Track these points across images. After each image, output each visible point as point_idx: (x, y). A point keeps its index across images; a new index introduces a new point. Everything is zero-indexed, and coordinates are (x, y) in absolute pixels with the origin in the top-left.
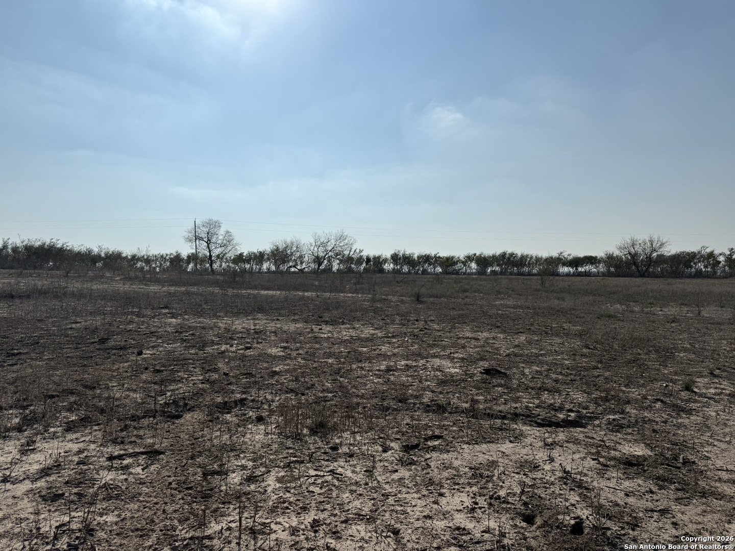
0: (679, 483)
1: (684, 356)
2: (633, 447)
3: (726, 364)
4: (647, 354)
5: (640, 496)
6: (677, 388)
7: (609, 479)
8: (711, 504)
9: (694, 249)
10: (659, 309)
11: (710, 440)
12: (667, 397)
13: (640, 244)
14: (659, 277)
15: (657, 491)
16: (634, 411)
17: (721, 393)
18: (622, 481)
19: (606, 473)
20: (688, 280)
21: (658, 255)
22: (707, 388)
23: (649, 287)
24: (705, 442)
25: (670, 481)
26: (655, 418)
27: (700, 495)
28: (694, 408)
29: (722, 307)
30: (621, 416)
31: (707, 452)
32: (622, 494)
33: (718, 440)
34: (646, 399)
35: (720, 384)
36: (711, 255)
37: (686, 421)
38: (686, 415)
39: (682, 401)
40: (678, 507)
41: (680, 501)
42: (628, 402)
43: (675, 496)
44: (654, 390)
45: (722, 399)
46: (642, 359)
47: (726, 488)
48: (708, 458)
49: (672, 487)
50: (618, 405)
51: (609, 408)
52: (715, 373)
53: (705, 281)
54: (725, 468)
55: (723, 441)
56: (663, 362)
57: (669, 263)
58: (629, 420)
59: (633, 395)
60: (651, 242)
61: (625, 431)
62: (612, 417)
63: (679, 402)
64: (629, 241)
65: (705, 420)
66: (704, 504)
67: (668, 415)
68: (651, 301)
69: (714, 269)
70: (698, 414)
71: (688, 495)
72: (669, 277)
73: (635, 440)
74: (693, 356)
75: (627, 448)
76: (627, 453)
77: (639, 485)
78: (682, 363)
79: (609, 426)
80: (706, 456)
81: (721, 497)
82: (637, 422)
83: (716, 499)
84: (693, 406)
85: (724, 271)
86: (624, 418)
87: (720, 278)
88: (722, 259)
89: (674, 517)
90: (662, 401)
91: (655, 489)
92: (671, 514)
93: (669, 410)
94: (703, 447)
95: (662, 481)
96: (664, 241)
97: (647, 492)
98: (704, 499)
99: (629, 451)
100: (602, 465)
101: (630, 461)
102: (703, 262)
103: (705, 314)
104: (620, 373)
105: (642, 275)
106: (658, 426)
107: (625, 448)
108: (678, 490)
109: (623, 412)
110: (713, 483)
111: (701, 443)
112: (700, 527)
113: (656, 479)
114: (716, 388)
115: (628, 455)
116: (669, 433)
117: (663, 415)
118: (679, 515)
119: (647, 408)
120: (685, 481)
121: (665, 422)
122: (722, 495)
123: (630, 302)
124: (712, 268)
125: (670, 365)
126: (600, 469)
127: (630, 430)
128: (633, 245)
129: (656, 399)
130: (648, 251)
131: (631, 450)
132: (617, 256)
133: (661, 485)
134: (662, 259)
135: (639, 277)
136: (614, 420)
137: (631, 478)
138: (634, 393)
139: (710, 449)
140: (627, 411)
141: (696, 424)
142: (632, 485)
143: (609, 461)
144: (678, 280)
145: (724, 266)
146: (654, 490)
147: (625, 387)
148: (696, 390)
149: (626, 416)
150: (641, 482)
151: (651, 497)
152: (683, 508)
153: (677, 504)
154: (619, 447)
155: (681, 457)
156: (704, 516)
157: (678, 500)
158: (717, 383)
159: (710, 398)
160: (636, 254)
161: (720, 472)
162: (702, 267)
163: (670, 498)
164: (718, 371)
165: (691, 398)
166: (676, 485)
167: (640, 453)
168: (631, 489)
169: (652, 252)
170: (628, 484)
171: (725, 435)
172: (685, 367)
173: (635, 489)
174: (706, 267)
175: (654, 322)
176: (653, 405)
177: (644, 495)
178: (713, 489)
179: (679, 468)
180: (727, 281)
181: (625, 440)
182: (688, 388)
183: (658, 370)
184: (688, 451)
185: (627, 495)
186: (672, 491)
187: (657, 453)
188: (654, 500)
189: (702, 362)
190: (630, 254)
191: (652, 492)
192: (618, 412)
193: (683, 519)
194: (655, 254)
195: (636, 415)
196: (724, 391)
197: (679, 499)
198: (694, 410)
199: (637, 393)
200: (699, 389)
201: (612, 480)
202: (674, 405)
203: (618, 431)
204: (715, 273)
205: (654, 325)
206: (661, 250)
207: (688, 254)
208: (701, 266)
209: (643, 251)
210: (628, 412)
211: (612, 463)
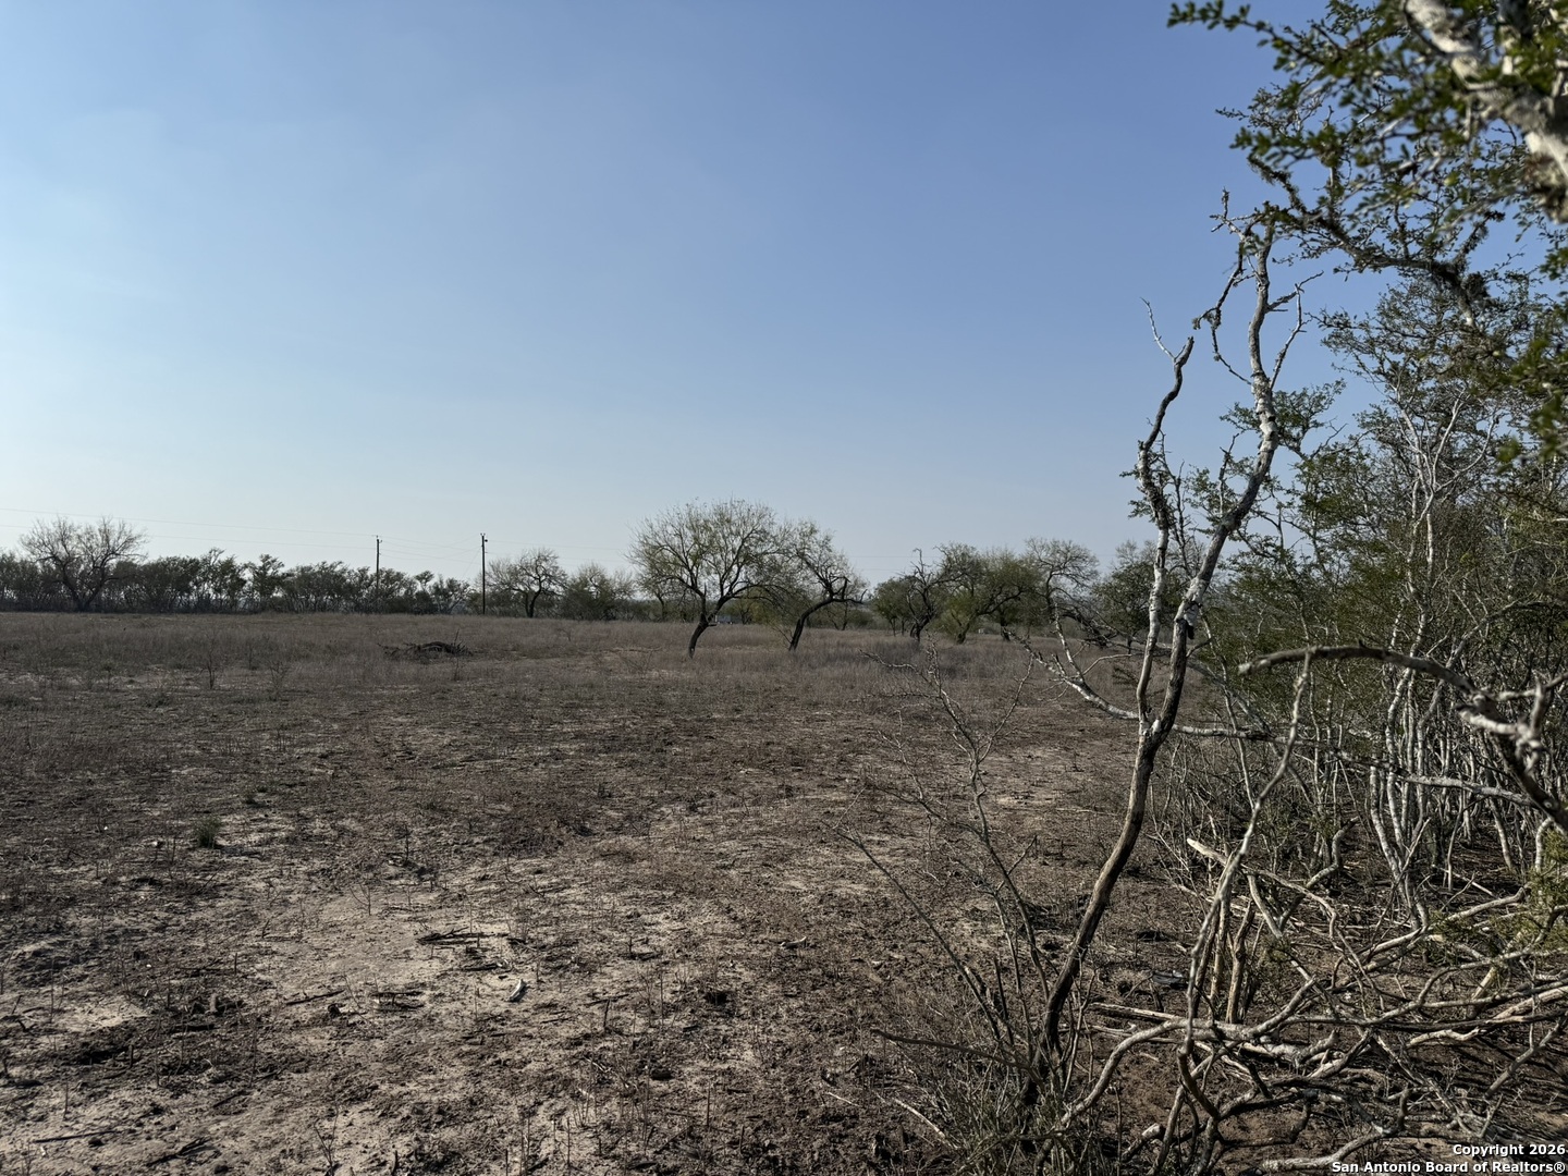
0: (216, 1063)
1: (190, 773)
2: (95, 1010)
3: (276, 779)
4: (108, 780)
5: (131, 1131)
6: (184, 843)
7: (42, 1119)
8: (290, 1088)
9: (197, 553)
10: (126, 679)
11: (263, 944)
12: (164, 869)
13: (79, 537)
14: (122, 612)
15: (168, 1103)
16: (89, 920)
17: (272, 839)
18: (80, 1110)
19: (32, 1105)
20: (183, 618)
21: (119, 564)
22: (246, 834)
23: (101, 631)
24: (253, 950)
25: (197, 1065)
26: (138, 923)
27: (265, 1074)
28: (221, 881)
29: (254, 668)
30: (54, 940)
31: (262, 971)
32: (80, 1148)
33: (277, 939)
34: (115, 884)
35: (268, 822)
36: (228, 567)
37: (208, 915)
38: (207, 900)
39: (196, 871)
40: (223, 1124)
41: (225, 1106)
42: (72, 902)
43: (213, 1100)
44: (131, 860)
45: (275, 851)
46: (98, 792)
47: (312, 1040)
48: (267, 985)
49: (204, 1080)
50: (45, 913)
51: (22, 927)
52: (256, 800)
53: (218, 618)
54: (302, 996)
55: (287, 939)
56: (148, 792)
57: (145, 582)
58: (75, 945)
59: (83, 882)
60: (106, 534)
61: (68, 973)
62: (30, 948)
63: (189, 874)
64: (53, 529)
65: (245, 902)
66: (275, 1093)
67: (168, 910)
68: (110, 661)
69: (232, 596)
70: (230, 893)
71: (239, 1086)
72: (142, 612)
73: (99, 990)
74: (208, 771)
75: (81, 1018)
76: (83, 1030)
77: (125, 1105)
78: (188, 790)
79: (22, 974)
80: (262, 982)
81: (305, 1062)
82: (95, 945)
83: (298, 1072)
84: (221, 877)
85: (251, 600)
86: (61, 944)
87: (243, 612)
88: (247, 575)
89: (217, 1154)
90: (152, 882)
91: (162, 1099)
92: (211, 1148)
93: (171, 900)
94: (252, 962)
95: (177, 1074)
96: (134, 534)
97: (146, 1115)
98: (274, 1082)
99: (87, 1023)
100: (17, 1086)
101: (92, 1048)
102: (213, 581)
103: (221, 683)
104: (48, 834)
105: (83, 606)
106: (146, 942)
107: (75, 1020)
108: (216, 1081)
109: (59, 929)
110: (287, 1037)
111: (247, 956)
112: (276, 1152)
113: (165, 1072)
114: (261, 831)
115: (85, 1036)
116: (171, 951)
117: (156, 913)
118: (229, 1143)
119: (118, 906)
120: (228, 1054)
121: (162, 929)
122: (307, 1057)
123: (57, 666)
124: (229, 594)
125: (162, 798)
126: (14, 1100)
127: (78, 970)
128: (63, 538)
129: (138, 880)
130: (98, 553)
131: (93, 1018)
132: (24, 563)
133: (178, 1085)
134: (128, 572)
135: (76, 611)
136: (36, 954)
137: (101, 1094)
138: (86, 875)
139: (264, 963)
140: (69, 923)
141: (228, 917)
142: (105, 1112)
143: (37, 1067)
144: (162, 617)
145: (252, 590)
146: (163, 1104)
147: (61, 864)
148: (222, 842)
149: (67, 938)
150: (126, 1095)
151: (158, 1123)
152: (233, 1122)
153: (220, 1117)
154: (60, 1021)
155: (212, 1000)
156: (279, 1122)
157: (221, 1108)
158: (261, 820)
159: (250, 854)
160: (70, 558)
161: (294, 1008)
162: (211, 591)
163: (201, 1110)
164: (261, 794)
165: (214, 862)
166: (210, 1070)
167: (116, 1021)
168: (105, 1123)
169: (107, 555)
170: (95, 1111)
171: (287, 924)
172: (195, 797)
173: (115, 1118)
174: (217, 590)
175: (118, 707)
176: (133, 894)
177: (141, 1125)
178: (288, 1052)
179: (212, 1027)
180: (258, 618)
181: (72, 997)
182: (206, 841)
183: (139, 812)
184: (224, 980)
185: (96, 1144)
186: (205, 1088)
187: (156, 1006)
188: (164, 1129)
189: (228, 781)
190: (55, 558)
191: (158, 1110)
192: (48, 931)
193: (237, 1148)
194: (113, 562)
195: (93, 928)
196: (276, 835)
197: (222, 1103)
198: (223, 885)
199: (92, 874)
200: (229, 839)
201: (51, 1118)
202: (181, 885)
203: (47, 980)
204: (235, 603)
205: (119, 713)
206: (127, 552)
207: (184, 563)
208: (208, 589)
209: (86, 553)
210: (73, 926)
211: (47, 1070)
